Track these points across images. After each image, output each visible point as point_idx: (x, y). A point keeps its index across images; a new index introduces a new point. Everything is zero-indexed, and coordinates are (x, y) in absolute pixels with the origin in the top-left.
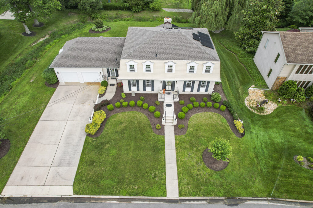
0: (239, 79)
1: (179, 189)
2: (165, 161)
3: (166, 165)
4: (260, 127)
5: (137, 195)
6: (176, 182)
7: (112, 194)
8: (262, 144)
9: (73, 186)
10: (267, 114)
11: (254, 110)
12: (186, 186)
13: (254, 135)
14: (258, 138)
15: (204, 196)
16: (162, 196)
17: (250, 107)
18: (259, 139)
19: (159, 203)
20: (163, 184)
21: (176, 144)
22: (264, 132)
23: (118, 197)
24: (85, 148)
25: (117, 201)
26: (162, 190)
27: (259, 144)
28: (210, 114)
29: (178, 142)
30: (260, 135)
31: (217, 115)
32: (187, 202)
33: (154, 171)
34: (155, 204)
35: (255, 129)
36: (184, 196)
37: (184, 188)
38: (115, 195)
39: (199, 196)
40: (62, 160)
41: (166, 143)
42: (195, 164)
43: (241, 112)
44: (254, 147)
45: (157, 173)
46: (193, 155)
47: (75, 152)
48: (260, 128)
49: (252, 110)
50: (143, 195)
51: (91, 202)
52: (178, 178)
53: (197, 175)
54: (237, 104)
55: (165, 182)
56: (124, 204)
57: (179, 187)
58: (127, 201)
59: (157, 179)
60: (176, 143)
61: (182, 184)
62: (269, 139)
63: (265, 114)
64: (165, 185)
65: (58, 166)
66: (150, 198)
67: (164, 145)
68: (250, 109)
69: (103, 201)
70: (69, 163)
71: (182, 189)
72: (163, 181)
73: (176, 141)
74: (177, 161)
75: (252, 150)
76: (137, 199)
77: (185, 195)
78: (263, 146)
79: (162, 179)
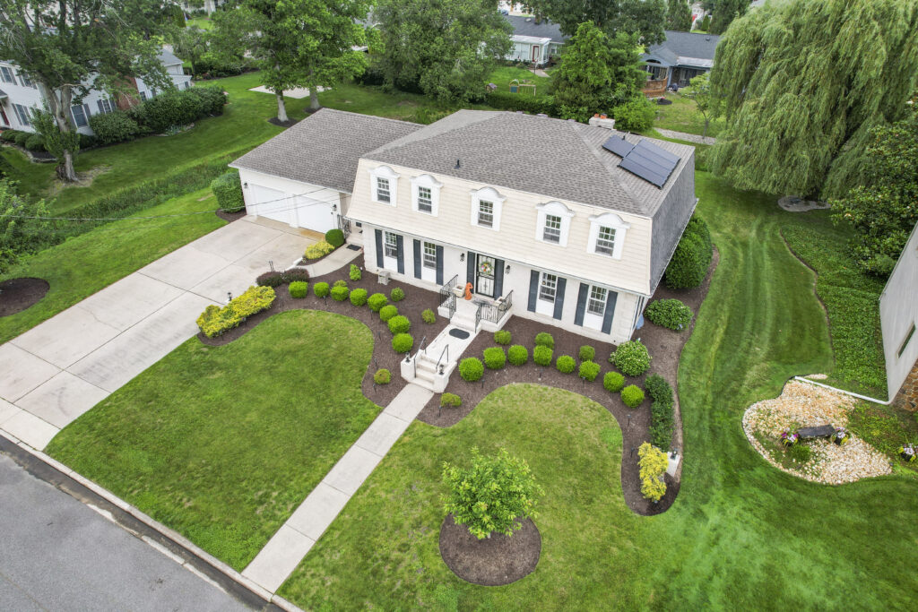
0: (774, 339)
1: (295, 571)
2: (325, 473)
3: (321, 486)
4: (751, 510)
5: (170, 524)
6: (306, 546)
7: (117, 492)
8: (717, 570)
9: (62, 431)
10: (819, 480)
11: (767, 448)
12: (323, 572)
13: (704, 530)
14: (715, 542)
16: (229, 563)
17: (756, 435)
18: (715, 550)
19: (207, 579)
20: (263, 533)
21: (399, 443)
22: (756, 535)
23: (125, 506)
24: (167, 359)
25: (116, 516)
26: (247, 546)
27: (706, 568)
28: (577, 399)
29: (407, 439)
30: (734, 538)
31: (598, 410)
33: (274, 485)
34: (195, 575)
35: (722, 511)
36: (289, 600)
37: (313, 576)
38: (123, 496)
40: (97, 367)
41: (372, 427)
42: (407, 524)
43: (707, 438)
44: (674, 567)
45: (275, 494)
46: (421, 495)
47: (139, 360)
48: (748, 516)
49: (756, 445)
50: (187, 535)
51: (59, 488)
52: (321, 539)
53: (386, 559)
54: (708, 407)
55: (275, 529)
56: (122, 532)
57: (300, 566)
58: (136, 529)
59: (260, 511)
60: (399, 441)
61: (316, 560)
62: (768, 569)
63: (809, 478)
64: (269, 538)
65: (78, 375)
66: (197, 551)
67: (359, 432)
68: (751, 438)
69: (85, 500)
70: (103, 379)
71: (304, 575)
72: (272, 523)
73: (405, 435)
74: (364, 488)
75: (657, 575)
76: (165, 536)
77: (297, 598)
78: (717, 583)
79: (273, 517)
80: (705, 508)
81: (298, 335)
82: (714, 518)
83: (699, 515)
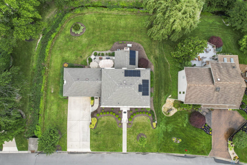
2: (122, 139)
3: (123, 141)
5: (112, 151)
6: (126, 147)
7: (104, 151)
9: (90, 148)
10: (170, 116)
11: (165, 113)
14: (161, 129)
15: (135, 152)
16: (121, 152)
19: (120, 154)
20: (121, 148)
21: (127, 132)
22: (165, 126)
25: (106, 153)
26: (121, 150)
27: (161, 132)
28: (143, 117)
30: (163, 127)
31: (146, 117)
32: (129, 154)
36: (128, 152)
37: (129, 149)
38: (105, 151)
39: (134, 152)
40: (83, 139)
42: (133, 140)
45: (119, 144)
46: (133, 137)
47: (88, 136)
48: (164, 124)
50: (115, 151)
51: (97, 154)
52: (127, 146)
53: (134, 145)
56: (108, 154)
57: (127, 149)
59: (119, 146)
62: (166, 129)
65: (83, 141)
67: (122, 132)
68: (163, 113)
69: (102, 153)
70: (86, 140)
73: (127, 130)
74: (127, 139)
75: (157, 134)
76: (113, 153)
79: (121, 146)
80: (160, 125)
81: (104, 122)
82: (161, 126)
83: (160, 126)
